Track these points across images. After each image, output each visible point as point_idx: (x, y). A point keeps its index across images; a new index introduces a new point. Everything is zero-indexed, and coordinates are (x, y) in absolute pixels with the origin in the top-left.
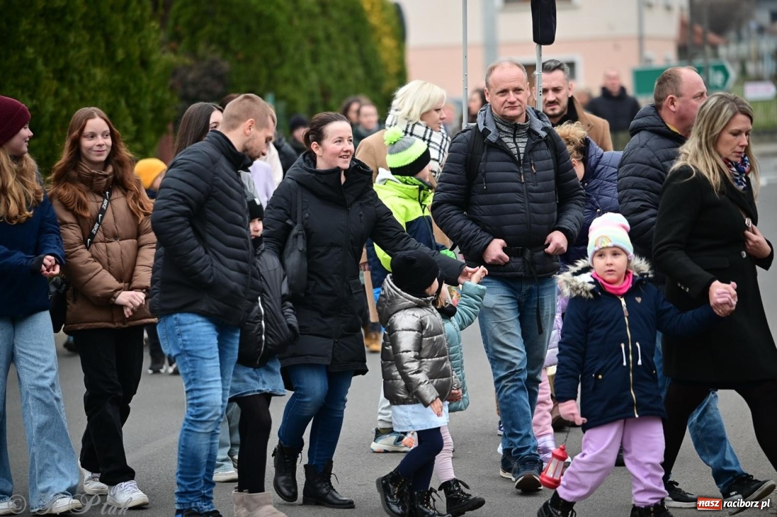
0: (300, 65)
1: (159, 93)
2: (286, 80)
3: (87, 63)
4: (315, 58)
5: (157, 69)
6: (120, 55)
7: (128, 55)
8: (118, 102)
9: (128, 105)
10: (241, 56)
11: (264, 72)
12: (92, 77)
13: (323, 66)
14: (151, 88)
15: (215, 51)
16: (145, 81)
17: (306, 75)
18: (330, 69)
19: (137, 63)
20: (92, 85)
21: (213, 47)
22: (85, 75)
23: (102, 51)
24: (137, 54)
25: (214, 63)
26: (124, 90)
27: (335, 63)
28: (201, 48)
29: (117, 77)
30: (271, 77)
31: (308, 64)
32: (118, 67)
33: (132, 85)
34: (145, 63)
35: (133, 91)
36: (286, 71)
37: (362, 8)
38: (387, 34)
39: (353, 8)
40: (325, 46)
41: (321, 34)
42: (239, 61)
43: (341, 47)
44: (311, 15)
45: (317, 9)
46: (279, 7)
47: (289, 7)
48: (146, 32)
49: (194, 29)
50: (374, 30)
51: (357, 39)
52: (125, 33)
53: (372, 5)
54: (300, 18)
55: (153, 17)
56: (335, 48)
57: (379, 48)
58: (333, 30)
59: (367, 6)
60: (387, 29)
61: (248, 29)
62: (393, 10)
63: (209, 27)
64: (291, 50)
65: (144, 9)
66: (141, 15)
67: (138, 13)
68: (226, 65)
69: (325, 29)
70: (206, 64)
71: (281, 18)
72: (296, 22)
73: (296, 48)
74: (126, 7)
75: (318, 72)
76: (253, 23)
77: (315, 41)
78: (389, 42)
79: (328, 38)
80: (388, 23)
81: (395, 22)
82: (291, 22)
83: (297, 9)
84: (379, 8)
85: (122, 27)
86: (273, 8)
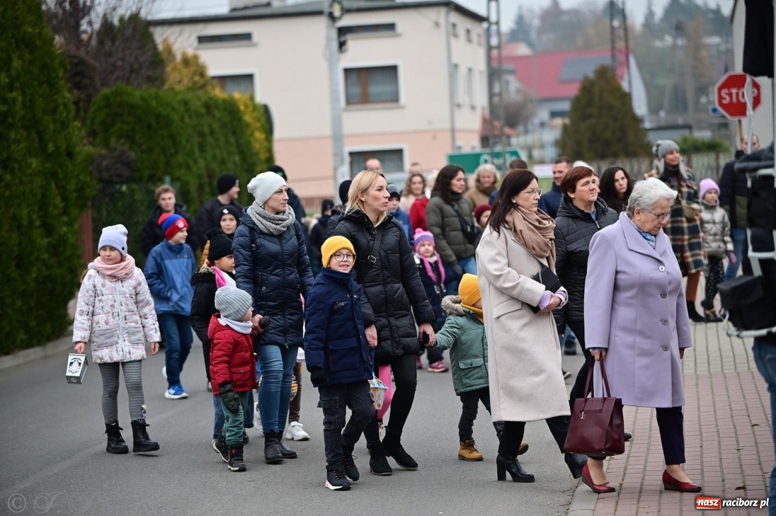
0: (191, 154)
1: (81, 177)
2: (180, 166)
3: (25, 155)
4: (202, 148)
5: (79, 159)
6: (51, 147)
7: (57, 148)
9: (57, 187)
10: (144, 147)
11: (163, 159)
12: (29, 166)
13: (208, 154)
14: (76, 173)
15: (123, 144)
16: (71, 167)
17: (195, 161)
18: (214, 157)
19: (64, 154)
20: (29, 171)
21: (122, 141)
22: (23, 164)
23: (36, 145)
24: (64, 146)
25: (123, 152)
26: (54, 175)
27: (218, 152)
28: (113, 141)
29: (48, 165)
30: (167, 163)
31: (197, 153)
32: (49, 157)
33: (60, 171)
34: (70, 154)
35: (61, 176)
36: (180, 158)
37: (238, 109)
38: (258, 129)
39: (231, 109)
40: (209, 139)
41: (206, 130)
42: (142, 152)
43: (222, 139)
44: (198, 115)
45: (203, 111)
46: (173, 109)
47: (182, 109)
48: (70, 130)
49: (107, 127)
50: (248, 125)
51: (234, 133)
52: (54, 131)
53: (246, 106)
54: (190, 117)
55: (76, 118)
56: (217, 140)
57: (252, 140)
58: (216, 126)
59: (242, 108)
60: (258, 125)
61: (149, 126)
62: (262, 111)
63: (118, 125)
64: (184, 142)
65: (69, 112)
66: (67, 117)
67: (65, 115)
68: (132, 155)
69: (210, 126)
70: (116, 154)
71: (176, 117)
72: (187, 120)
73: (188, 141)
74: (54, 111)
75: (205, 159)
76: (153, 122)
77: (202, 135)
78: (259, 135)
79: (212, 132)
80: (258, 120)
81: (263, 119)
82: (183, 120)
83: (188, 110)
84: (251, 108)
85: (52, 126)
86: (169, 109)
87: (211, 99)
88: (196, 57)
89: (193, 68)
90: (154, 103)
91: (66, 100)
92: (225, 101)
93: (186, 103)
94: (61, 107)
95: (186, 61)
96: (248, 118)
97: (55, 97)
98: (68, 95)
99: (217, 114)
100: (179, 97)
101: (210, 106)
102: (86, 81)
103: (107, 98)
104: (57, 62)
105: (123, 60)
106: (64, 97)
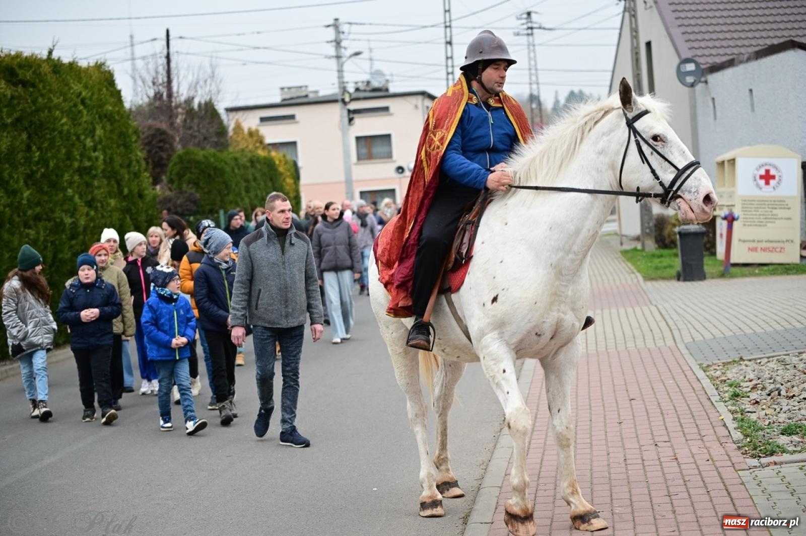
0: (239, 194)
1: (150, 212)
2: (231, 202)
3: (106, 197)
4: (247, 190)
5: (148, 199)
6: (126, 191)
7: (130, 191)
8: (126, 218)
9: (131, 219)
10: (206, 190)
11: (219, 199)
12: (108, 204)
13: (252, 194)
14: (145, 209)
15: (192, 188)
16: (141, 205)
17: (242, 199)
18: (256, 196)
19: (137, 196)
20: (109, 208)
21: (191, 186)
22: (104, 203)
23: (115, 190)
24: (136, 191)
25: (191, 194)
26: (128, 211)
27: (259, 192)
28: (184, 186)
29: (124, 204)
30: (222, 201)
31: (243, 193)
32: (125, 198)
33: (133, 208)
34: (141, 196)
35: (134, 211)
36: (231, 197)
37: (274, 163)
38: (289, 176)
39: (270, 164)
40: (253, 184)
41: (250, 177)
42: (205, 193)
43: (262, 184)
44: (245, 167)
45: (249, 164)
46: (226, 163)
47: (233, 163)
48: (141, 178)
49: (180, 176)
50: (281, 174)
51: (271, 179)
52: (129, 179)
53: (280, 161)
54: (239, 169)
55: (146, 170)
56: (259, 184)
57: (284, 184)
58: (258, 175)
59: (277, 162)
60: (289, 174)
61: (209, 175)
62: (292, 164)
63: (188, 175)
64: (233, 186)
65: (140, 166)
66: (139, 170)
67: (137, 168)
68: (198, 195)
69: (253, 175)
70: (187, 195)
71: (228, 169)
72: (236, 171)
73: (236, 185)
74: (129, 166)
75: (250, 198)
76: (212, 172)
77: (247, 181)
78: (289, 181)
79: (255, 179)
80: (289, 170)
81: (293, 170)
82: (233, 171)
83: (237, 165)
84: (283, 163)
85: (127, 176)
86: (223, 164)
87: (254, 156)
88: (257, 131)
89: (255, 138)
90: (212, 160)
91: (138, 158)
92: (265, 158)
93: (236, 159)
94: (134, 163)
95: (251, 134)
96: (281, 169)
97: (130, 156)
98: (139, 154)
99: (258, 166)
100: (231, 156)
101: (253, 161)
102: (167, 146)
103: (180, 157)
104: (130, 131)
105: (199, 131)
106: (137, 155)
